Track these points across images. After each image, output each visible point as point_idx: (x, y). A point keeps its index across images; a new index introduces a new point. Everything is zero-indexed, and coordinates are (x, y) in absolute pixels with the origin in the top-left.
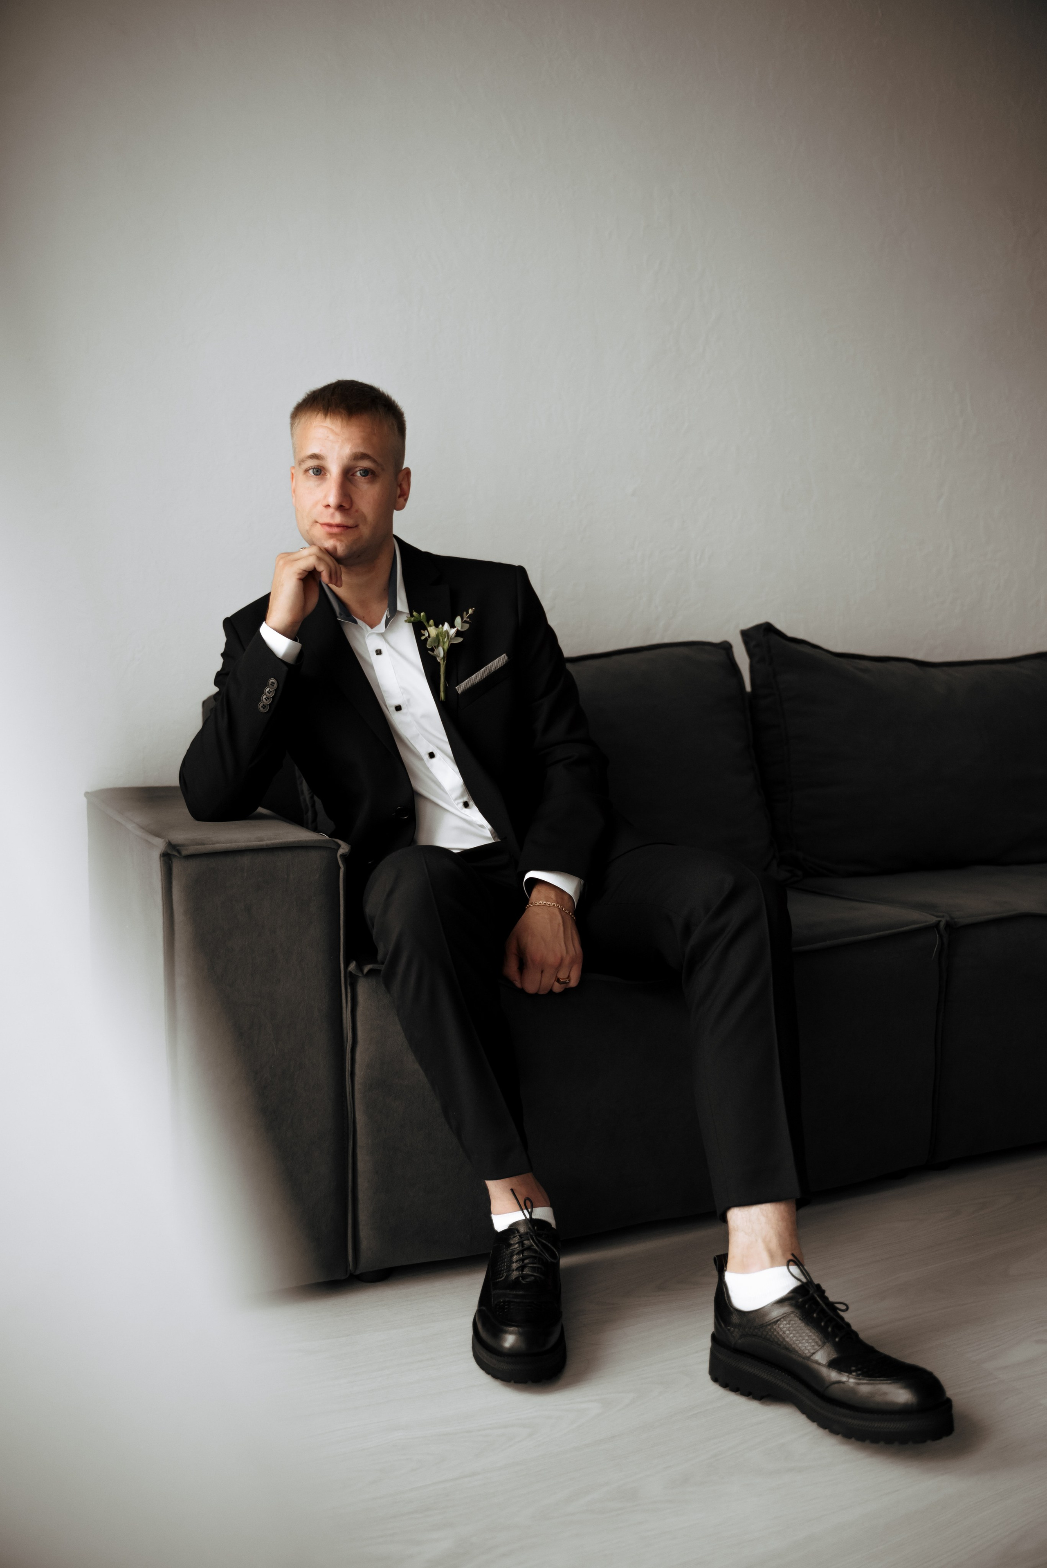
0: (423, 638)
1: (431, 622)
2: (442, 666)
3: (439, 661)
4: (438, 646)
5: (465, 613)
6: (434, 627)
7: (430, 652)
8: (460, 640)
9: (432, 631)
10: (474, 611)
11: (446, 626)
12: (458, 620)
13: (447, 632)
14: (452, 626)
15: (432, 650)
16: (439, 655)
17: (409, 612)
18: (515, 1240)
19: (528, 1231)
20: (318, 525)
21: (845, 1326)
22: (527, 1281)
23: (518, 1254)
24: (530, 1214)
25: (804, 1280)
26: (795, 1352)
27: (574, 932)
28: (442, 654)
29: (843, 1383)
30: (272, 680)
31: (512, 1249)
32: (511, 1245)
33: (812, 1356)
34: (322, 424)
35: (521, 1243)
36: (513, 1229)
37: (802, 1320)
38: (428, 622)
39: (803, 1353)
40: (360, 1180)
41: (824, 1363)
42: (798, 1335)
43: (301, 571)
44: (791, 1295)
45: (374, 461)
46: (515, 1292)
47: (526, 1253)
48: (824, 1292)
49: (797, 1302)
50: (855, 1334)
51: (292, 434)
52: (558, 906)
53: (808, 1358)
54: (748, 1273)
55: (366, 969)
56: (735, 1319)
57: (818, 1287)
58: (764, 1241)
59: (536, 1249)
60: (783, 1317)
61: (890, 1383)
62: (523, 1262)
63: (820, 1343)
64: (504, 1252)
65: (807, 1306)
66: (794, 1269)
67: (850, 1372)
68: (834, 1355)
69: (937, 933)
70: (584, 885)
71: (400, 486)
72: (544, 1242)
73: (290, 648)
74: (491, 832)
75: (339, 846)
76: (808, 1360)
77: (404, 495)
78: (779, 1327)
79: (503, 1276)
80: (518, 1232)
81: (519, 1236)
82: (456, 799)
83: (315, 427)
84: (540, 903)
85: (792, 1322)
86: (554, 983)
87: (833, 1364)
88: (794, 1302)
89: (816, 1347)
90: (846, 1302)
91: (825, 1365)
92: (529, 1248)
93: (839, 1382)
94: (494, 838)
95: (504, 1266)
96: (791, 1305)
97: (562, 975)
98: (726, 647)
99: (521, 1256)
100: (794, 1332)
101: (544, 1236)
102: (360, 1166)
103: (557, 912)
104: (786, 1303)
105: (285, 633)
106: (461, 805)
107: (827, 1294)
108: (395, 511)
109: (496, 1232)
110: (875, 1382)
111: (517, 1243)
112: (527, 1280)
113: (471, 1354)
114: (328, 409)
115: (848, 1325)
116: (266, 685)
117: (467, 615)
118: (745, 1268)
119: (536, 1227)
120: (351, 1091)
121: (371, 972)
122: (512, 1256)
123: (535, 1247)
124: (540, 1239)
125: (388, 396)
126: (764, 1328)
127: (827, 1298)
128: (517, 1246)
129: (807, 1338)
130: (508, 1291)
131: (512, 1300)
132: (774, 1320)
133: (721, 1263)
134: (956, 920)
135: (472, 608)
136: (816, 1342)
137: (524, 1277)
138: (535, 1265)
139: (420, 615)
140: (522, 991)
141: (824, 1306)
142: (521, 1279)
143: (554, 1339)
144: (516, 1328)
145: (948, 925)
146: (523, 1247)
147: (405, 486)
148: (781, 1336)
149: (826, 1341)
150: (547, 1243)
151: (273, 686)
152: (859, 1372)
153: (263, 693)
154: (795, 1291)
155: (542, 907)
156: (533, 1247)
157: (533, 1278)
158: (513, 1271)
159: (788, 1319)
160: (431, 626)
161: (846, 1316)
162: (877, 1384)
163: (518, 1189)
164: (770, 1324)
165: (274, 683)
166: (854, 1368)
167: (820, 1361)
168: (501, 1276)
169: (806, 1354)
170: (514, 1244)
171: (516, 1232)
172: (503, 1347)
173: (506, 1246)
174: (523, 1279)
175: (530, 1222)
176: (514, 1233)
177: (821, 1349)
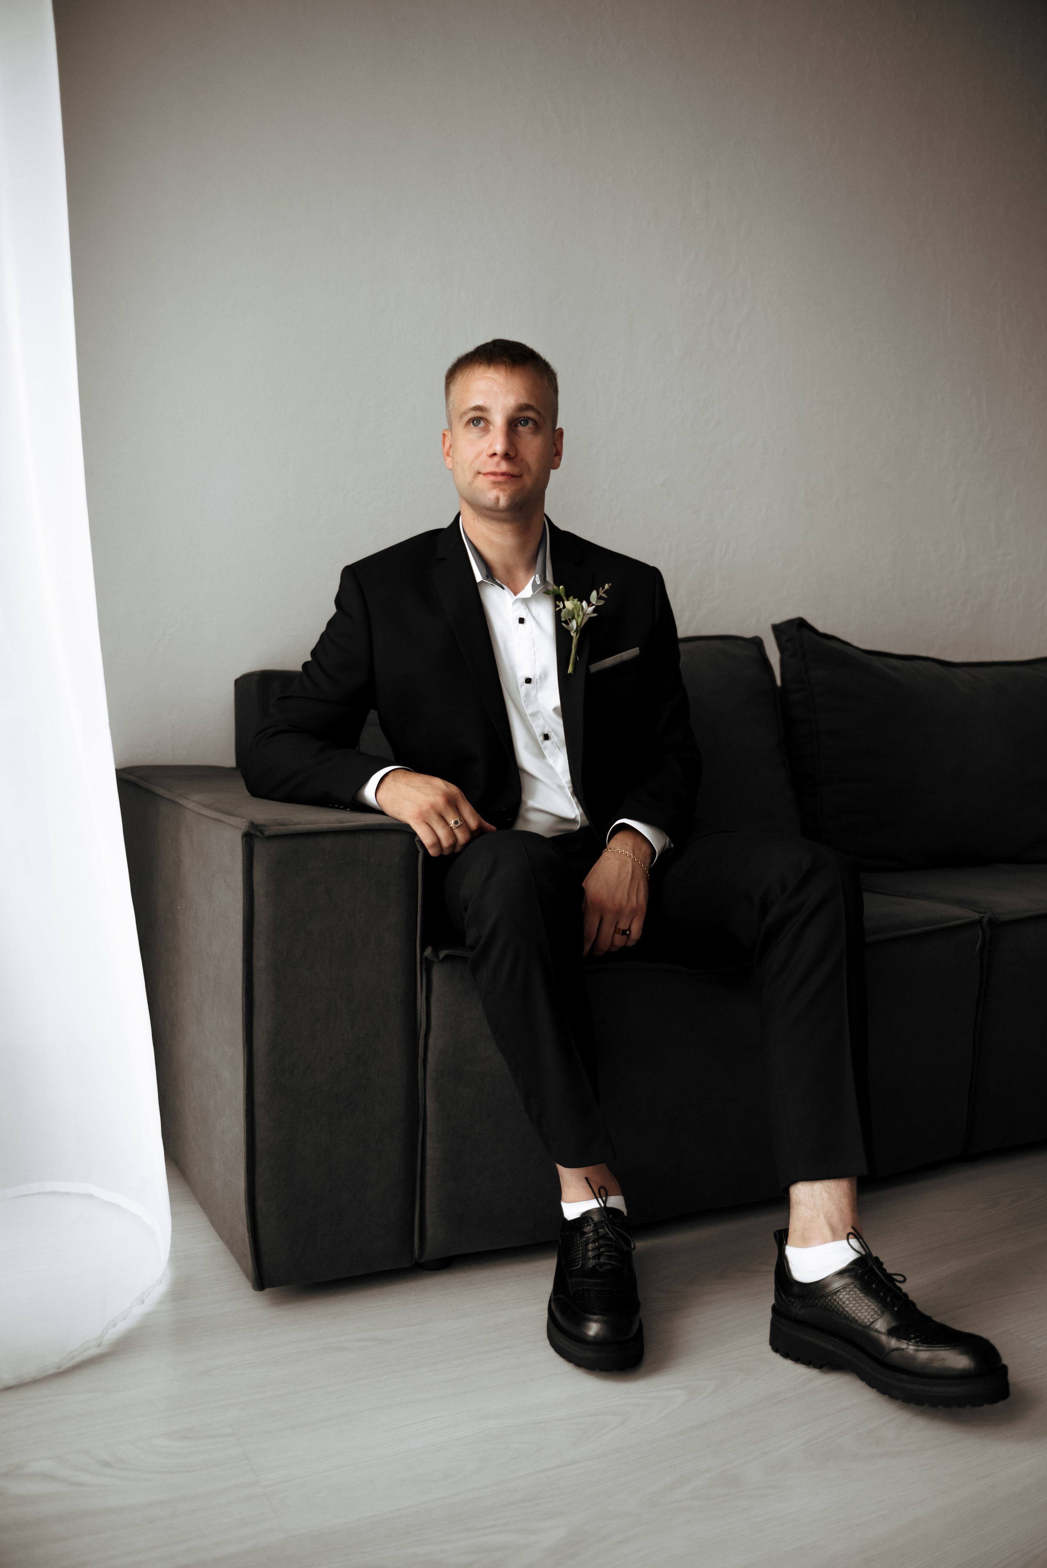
0: (561, 610)
1: (571, 597)
2: (574, 640)
3: (572, 635)
4: (572, 619)
5: (601, 588)
7: (565, 625)
9: (570, 606)
10: (610, 587)
12: (594, 596)
13: (583, 607)
15: (567, 622)
16: (574, 628)
18: (588, 1229)
19: (603, 1219)
20: (481, 476)
21: (903, 1296)
22: (605, 1270)
23: (593, 1242)
24: (605, 1202)
25: (863, 1253)
26: (854, 1321)
28: (577, 627)
29: (903, 1349)
31: (586, 1238)
32: (585, 1233)
33: (871, 1324)
35: (595, 1231)
36: (586, 1217)
37: (861, 1291)
39: (863, 1322)
41: (884, 1331)
42: (857, 1305)
44: (850, 1267)
45: (536, 411)
46: (593, 1280)
47: (601, 1242)
48: (882, 1264)
49: (857, 1273)
50: (914, 1304)
53: (868, 1327)
54: (808, 1246)
55: (442, 954)
56: (796, 1290)
57: (877, 1259)
58: (826, 1216)
59: (611, 1238)
60: (843, 1288)
61: (948, 1350)
62: (599, 1251)
63: (879, 1312)
64: (577, 1241)
65: (866, 1278)
66: (854, 1242)
67: (909, 1339)
68: (894, 1324)
71: (555, 445)
72: (620, 1230)
76: (867, 1329)
77: (559, 454)
78: (839, 1298)
80: (592, 1220)
81: (594, 1224)
85: (851, 1292)
87: (891, 1332)
88: (853, 1274)
89: (876, 1316)
90: (904, 1275)
91: (885, 1333)
92: (605, 1237)
93: (898, 1349)
95: (579, 1254)
96: (850, 1276)
99: (597, 1244)
100: (854, 1302)
101: (618, 1224)
104: (846, 1275)
107: (884, 1266)
108: (552, 469)
109: (565, 1219)
110: (934, 1349)
111: (591, 1232)
112: (604, 1268)
113: (547, 1342)
115: (906, 1295)
117: (603, 590)
118: (806, 1242)
119: (611, 1216)
121: (447, 957)
122: (587, 1244)
123: (611, 1235)
124: (615, 1228)
126: (824, 1299)
127: (885, 1270)
128: (591, 1234)
129: (866, 1307)
130: (586, 1280)
131: (591, 1288)
132: (834, 1291)
133: (782, 1237)
136: (876, 1312)
137: (601, 1265)
138: (611, 1253)
139: (559, 587)
141: (883, 1278)
142: (598, 1267)
143: (636, 1327)
144: (601, 1316)
146: (598, 1235)
147: (558, 446)
148: (841, 1306)
149: (885, 1310)
150: (622, 1232)
152: (918, 1339)
154: (855, 1263)
156: (608, 1236)
157: (609, 1266)
158: (589, 1259)
159: (848, 1290)
161: (905, 1287)
162: (935, 1350)
163: (593, 1178)
164: (831, 1294)
166: (912, 1336)
167: (880, 1329)
168: (576, 1264)
169: (866, 1323)
170: (588, 1233)
171: (591, 1220)
172: (586, 1335)
173: (578, 1235)
174: (600, 1267)
175: (606, 1212)
176: (588, 1222)
177: (880, 1317)
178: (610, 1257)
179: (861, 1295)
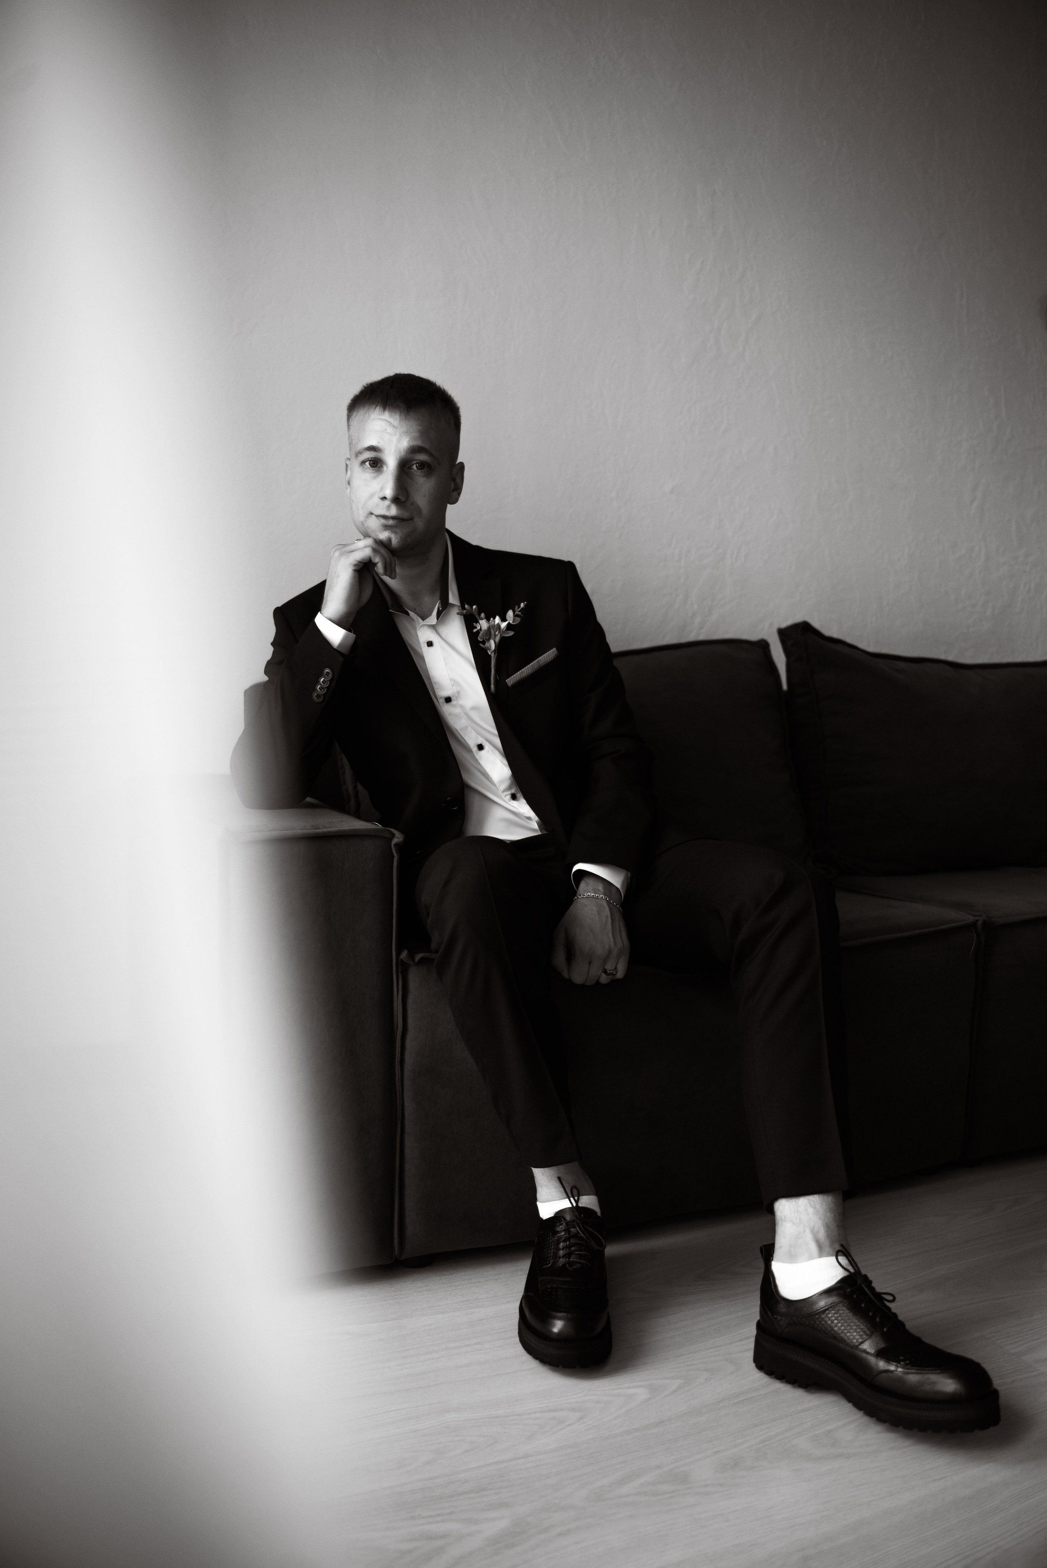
0: (475, 630)
1: (483, 615)
2: (492, 658)
3: (490, 653)
4: (489, 640)
5: (517, 606)
6: (485, 620)
7: (481, 645)
8: (511, 633)
9: (483, 624)
10: (525, 605)
11: (497, 620)
12: (510, 614)
13: (499, 625)
14: (504, 619)
15: (484, 642)
16: (491, 647)
17: (460, 605)
18: (561, 1228)
19: (575, 1218)
20: (373, 517)
21: (892, 1316)
22: (574, 1268)
23: (564, 1241)
24: (577, 1202)
25: (852, 1270)
27: (622, 924)
28: (493, 646)
29: (892, 1372)
30: (327, 670)
31: (558, 1237)
32: (558, 1232)
33: (859, 1345)
34: (381, 417)
35: (567, 1230)
36: (559, 1216)
37: (850, 1310)
38: (480, 615)
39: (852, 1342)
40: (407, 1166)
41: (873, 1352)
42: (846, 1324)
43: (356, 562)
44: (839, 1285)
45: (431, 455)
46: (562, 1279)
47: (572, 1241)
48: (871, 1282)
49: (844, 1293)
50: (902, 1324)
51: (349, 426)
52: (606, 899)
53: (857, 1347)
54: (795, 1263)
55: (418, 958)
56: (782, 1308)
57: (866, 1277)
58: (812, 1231)
59: (582, 1237)
60: (831, 1307)
61: (939, 1373)
62: (570, 1249)
63: (868, 1333)
64: (550, 1239)
65: (855, 1296)
66: (843, 1260)
67: (898, 1362)
68: (882, 1345)
69: (974, 931)
70: (632, 878)
71: (454, 480)
72: (590, 1230)
73: (345, 638)
74: (538, 824)
75: (393, 835)
76: (856, 1349)
77: (458, 489)
78: (826, 1317)
79: (549, 1263)
80: (565, 1219)
81: (565, 1223)
82: (504, 791)
83: (373, 419)
84: (589, 895)
85: (840, 1312)
86: (601, 974)
87: (881, 1354)
88: (841, 1292)
89: (865, 1336)
91: (873, 1354)
92: (576, 1236)
93: (888, 1371)
94: (541, 830)
95: (551, 1253)
96: (839, 1295)
97: (609, 967)
98: (763, 646)
99: (568, 1243)
100: (842, 1321)
101: (590, 1224)
102: (408, 1152)
103: (605, 904)
104: (834, 1293)
105: (340, 622)
106: (509, 797)
107: (873, 1285)
108: (448, 505)
109: (541, 1219)
110: (924, 1372)
111: (563, 1231)
112: (574, 1267)
113: (518, 1339)
114: (387, 402)
115: (895, 1315)
116: (321, 675)
117: (518, 608)
118: (792, 1258)
119: (582, 1215)
120: (400, 1078)
121: (420, 960)
122: (559, 1243)
123: (582, 1235)
124: (587, 1227)
125: (444, 390)
126: (812, 1317)
127: (873, 1289)
128: (563, 1233)
129: (855, 1327)
130: (555, 1278)
131: (559, 1286)
132: (822, 1310)
133: (768, 1252)
134: (993, 919)
135: (524, 602)
136: (865, 1332)
137: (571, 1264)
138: (581, 1253)
139: (472, 608)
140: (570, 981)
141: (872, 1297)
142: (567, 1265)
143: (602, 1324)
144: (565, 1314)
145: (985, 924)
146: (569, 1234)
147: (458, 480)
148: (829, 1325)
149: (874, 1330)
150: (594, 1231)
151: (328, 676)
152: (908, 1362)
153: (317, 682)
154: (842, 1281)
155: (591, 899)
156: (579, 1235)
157: (579, 1265)
158: (560, 1258)
159: (837, 1309)
160: (482, 619)
161: (893, 1307)
162: (925, 1374)
163: (565, 1177)
164: (818, 1313)
165: (329, 674)
166: (902, 1358)
167: (869, 1350)
168: (548, 1262)
169: (854, 1343)
170: (561, 1232)
171: (563, 1220)
172: (552, 1332)
173: (551, 1234)
174: (569, 1266)
175: (577, 1210)
176: (560, 1221)
177: (869, 1338)
178: (580, 1256)
179: (849, 1314)
